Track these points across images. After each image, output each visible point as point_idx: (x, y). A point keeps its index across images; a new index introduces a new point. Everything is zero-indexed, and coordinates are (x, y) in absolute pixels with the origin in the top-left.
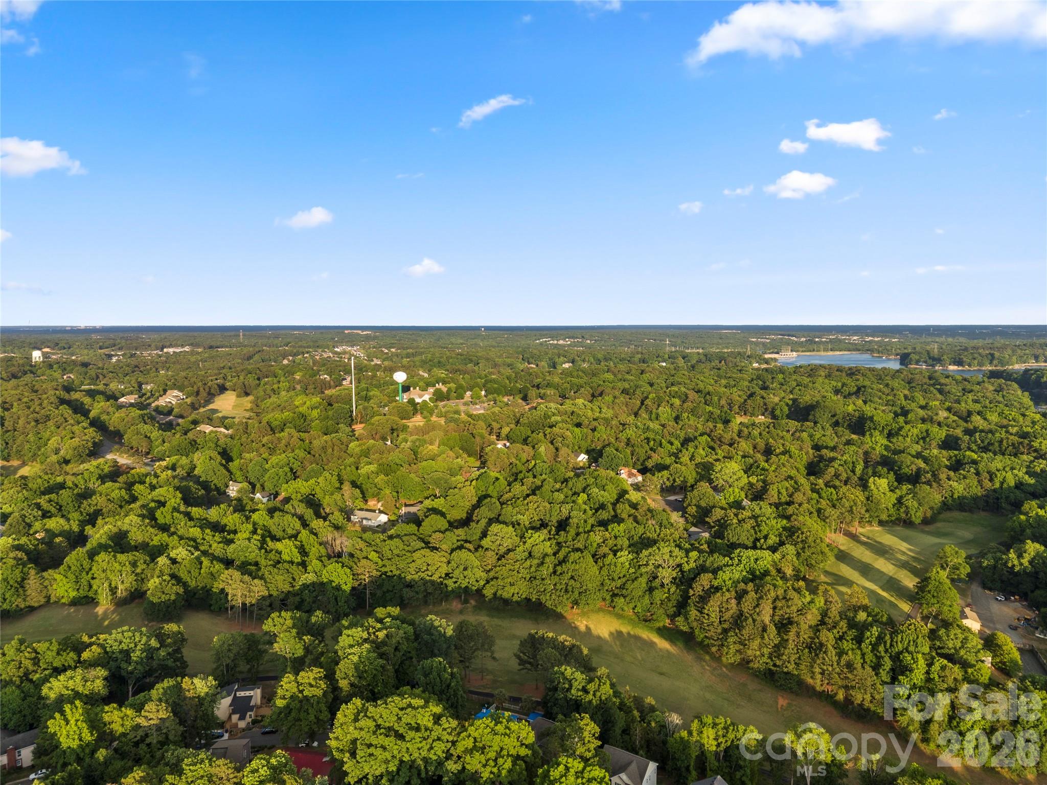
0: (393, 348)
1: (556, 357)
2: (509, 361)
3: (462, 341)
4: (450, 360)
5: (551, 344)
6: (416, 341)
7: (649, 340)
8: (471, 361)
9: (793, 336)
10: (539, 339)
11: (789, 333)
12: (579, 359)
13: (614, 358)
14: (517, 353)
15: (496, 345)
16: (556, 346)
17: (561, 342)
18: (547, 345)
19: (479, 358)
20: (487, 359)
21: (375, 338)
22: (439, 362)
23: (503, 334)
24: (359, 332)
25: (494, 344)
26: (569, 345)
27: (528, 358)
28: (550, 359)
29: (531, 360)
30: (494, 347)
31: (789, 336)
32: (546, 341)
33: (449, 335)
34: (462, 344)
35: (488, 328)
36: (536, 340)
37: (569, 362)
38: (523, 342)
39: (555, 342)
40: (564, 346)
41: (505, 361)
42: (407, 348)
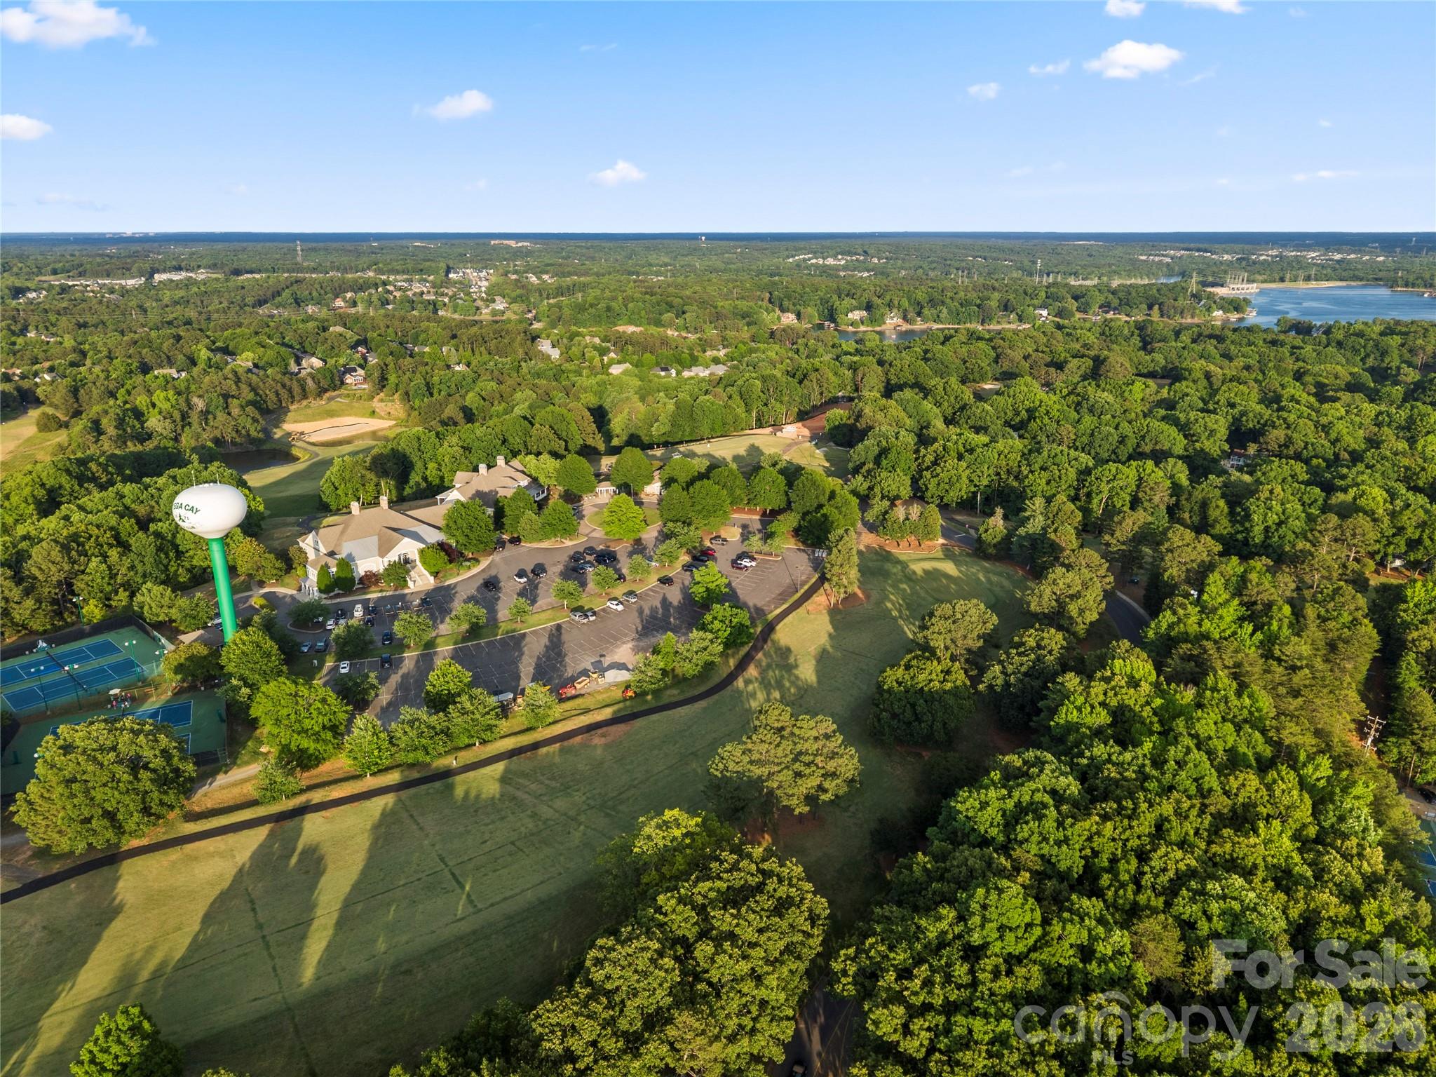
0: (547, 273)
1: (835, 297)
2: (743, 305)
3: (667, 260)
4: (631, 305)
5: (816, 266)
6: (593, 258)
7: (975, 257)
8: (670, 306)
9: (1206, 251)
10: (793, 256)
11: (1201, 246)
12: (880, 301)
13: (948, 301)
14: (761, 289)
15: (722, 266)
16: (825, 270)
17: (830, 261)
18: (808, 268)
19: (687, 301)
20: (703, 303)
21: (529, 253)
22: (609, 309)
23: (736, 247)
24: (512, 243)
25: (719, 265)
26: (845, 268)
27: (781, 300)
28: (824, 301)
29: (786, 303)
30: (716, 270)
31: (1199, 250)
32: (804, 260)
33: (648, 248)
34: (666, 265)
35: (711, 237)
36: (788, 257)
37: (860, 309)
38: (768, 262)
39: (821, 261)
40: (837, 268)
41: (735, 307)
42: (570, 274)
